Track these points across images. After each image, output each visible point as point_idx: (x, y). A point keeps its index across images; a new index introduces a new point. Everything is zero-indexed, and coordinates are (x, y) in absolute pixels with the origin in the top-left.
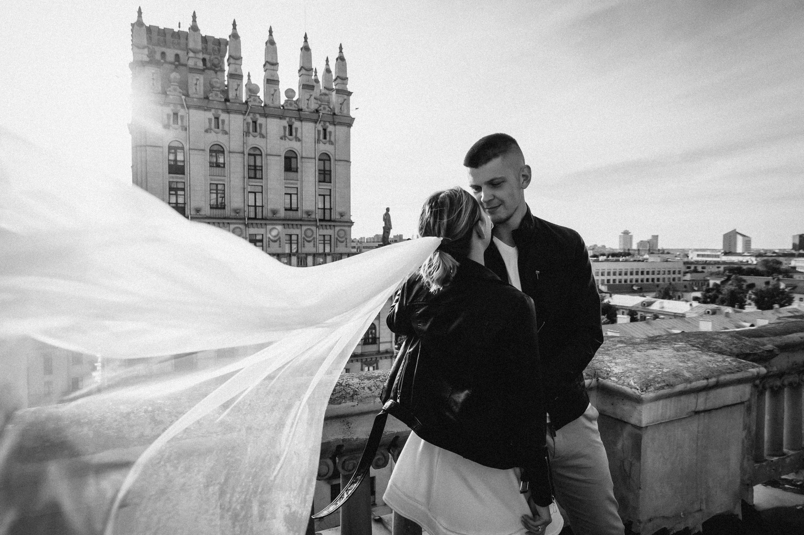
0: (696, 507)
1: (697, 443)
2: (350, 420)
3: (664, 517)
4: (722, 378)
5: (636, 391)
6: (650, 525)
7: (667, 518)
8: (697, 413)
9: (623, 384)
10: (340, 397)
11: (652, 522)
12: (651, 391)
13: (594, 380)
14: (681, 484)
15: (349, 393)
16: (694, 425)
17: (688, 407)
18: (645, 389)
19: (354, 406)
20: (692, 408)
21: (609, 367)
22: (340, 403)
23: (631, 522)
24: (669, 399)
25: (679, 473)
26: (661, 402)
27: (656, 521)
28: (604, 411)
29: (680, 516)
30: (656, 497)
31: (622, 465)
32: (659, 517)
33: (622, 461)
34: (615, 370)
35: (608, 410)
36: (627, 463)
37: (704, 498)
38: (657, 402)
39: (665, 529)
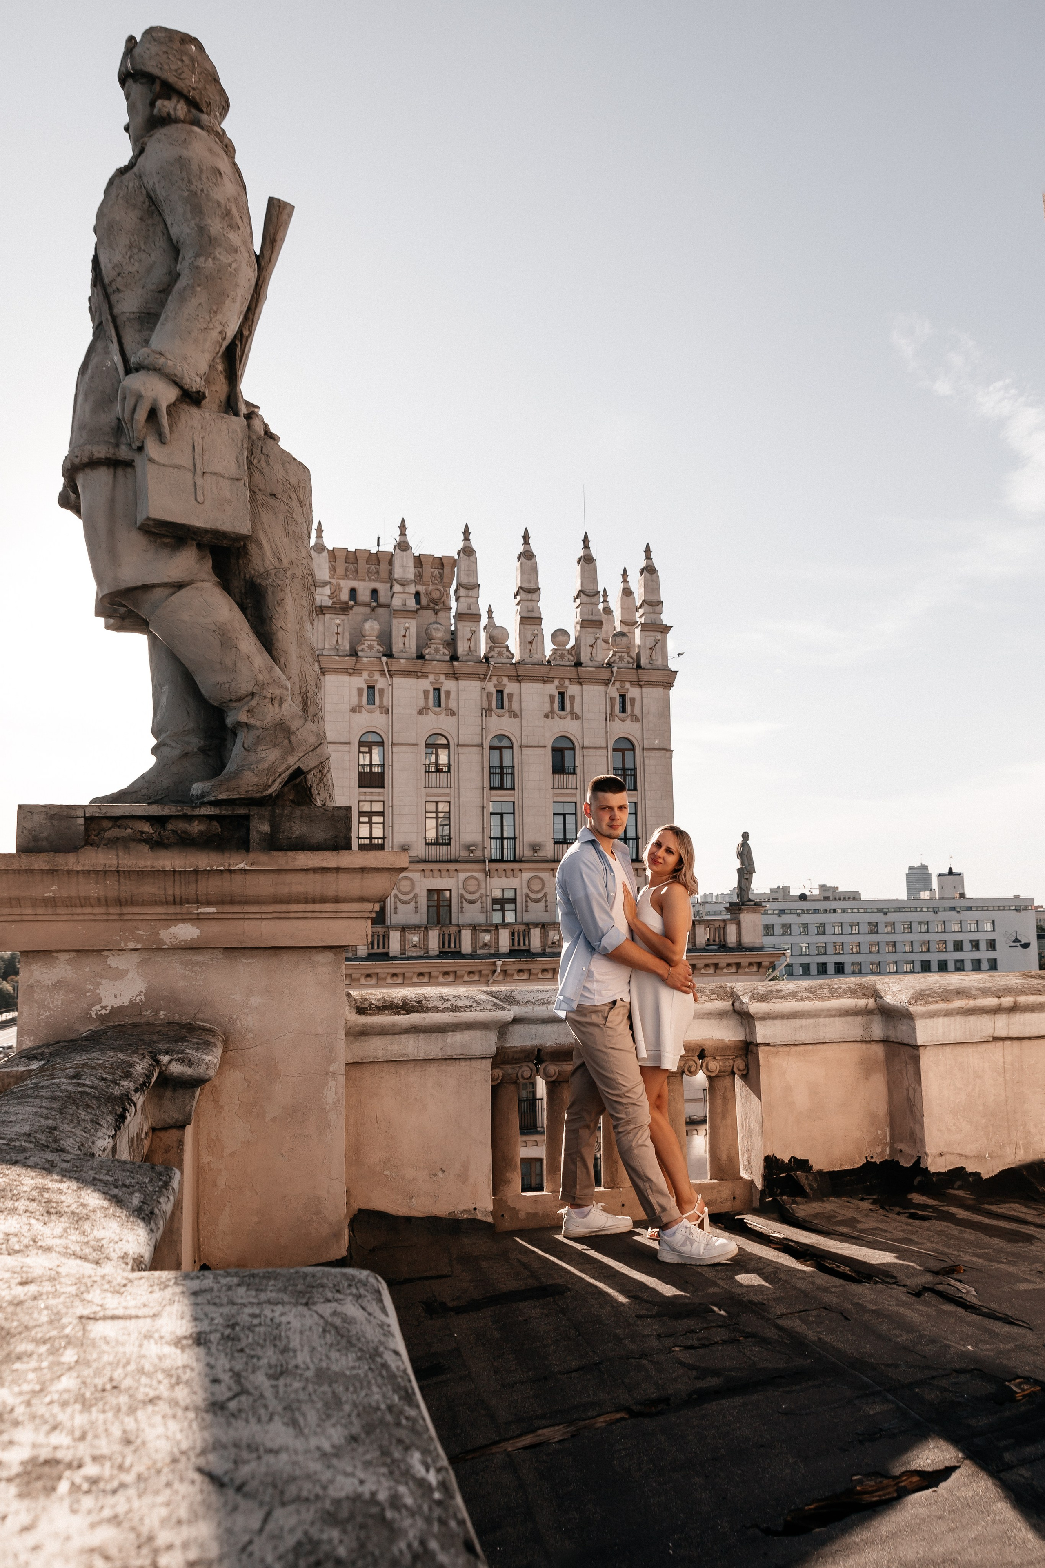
1: (1005, 1077)
3: (960, 1155)
4: (1022, 999)
6: (942, 1160)
7: (967, 1157)
8: (996, 1039)
11: (944, 1157)
12: (920, 1004)
13: (872, 1001)
14: (984, 1121)
16: (998, 1053)
17: (981, 1030)
18: (913, 1001)
20: (990, 1032)
23: (920, 1157)
24: (952, 1019)
25: (981, 1108)
26: (940, 1020)
27: (948, 1157)
28: (888, 1037)
29: (985, 1157)
30: (949, 1130)
31: (908, 1094)
32: (954, 1154)
33: (908, 1090)
34: (894, 989)
35: (892, 1035)
36: (911, 1092)
37: (1021, 1143)
38: (935, 1020)
39: (962, 1168)
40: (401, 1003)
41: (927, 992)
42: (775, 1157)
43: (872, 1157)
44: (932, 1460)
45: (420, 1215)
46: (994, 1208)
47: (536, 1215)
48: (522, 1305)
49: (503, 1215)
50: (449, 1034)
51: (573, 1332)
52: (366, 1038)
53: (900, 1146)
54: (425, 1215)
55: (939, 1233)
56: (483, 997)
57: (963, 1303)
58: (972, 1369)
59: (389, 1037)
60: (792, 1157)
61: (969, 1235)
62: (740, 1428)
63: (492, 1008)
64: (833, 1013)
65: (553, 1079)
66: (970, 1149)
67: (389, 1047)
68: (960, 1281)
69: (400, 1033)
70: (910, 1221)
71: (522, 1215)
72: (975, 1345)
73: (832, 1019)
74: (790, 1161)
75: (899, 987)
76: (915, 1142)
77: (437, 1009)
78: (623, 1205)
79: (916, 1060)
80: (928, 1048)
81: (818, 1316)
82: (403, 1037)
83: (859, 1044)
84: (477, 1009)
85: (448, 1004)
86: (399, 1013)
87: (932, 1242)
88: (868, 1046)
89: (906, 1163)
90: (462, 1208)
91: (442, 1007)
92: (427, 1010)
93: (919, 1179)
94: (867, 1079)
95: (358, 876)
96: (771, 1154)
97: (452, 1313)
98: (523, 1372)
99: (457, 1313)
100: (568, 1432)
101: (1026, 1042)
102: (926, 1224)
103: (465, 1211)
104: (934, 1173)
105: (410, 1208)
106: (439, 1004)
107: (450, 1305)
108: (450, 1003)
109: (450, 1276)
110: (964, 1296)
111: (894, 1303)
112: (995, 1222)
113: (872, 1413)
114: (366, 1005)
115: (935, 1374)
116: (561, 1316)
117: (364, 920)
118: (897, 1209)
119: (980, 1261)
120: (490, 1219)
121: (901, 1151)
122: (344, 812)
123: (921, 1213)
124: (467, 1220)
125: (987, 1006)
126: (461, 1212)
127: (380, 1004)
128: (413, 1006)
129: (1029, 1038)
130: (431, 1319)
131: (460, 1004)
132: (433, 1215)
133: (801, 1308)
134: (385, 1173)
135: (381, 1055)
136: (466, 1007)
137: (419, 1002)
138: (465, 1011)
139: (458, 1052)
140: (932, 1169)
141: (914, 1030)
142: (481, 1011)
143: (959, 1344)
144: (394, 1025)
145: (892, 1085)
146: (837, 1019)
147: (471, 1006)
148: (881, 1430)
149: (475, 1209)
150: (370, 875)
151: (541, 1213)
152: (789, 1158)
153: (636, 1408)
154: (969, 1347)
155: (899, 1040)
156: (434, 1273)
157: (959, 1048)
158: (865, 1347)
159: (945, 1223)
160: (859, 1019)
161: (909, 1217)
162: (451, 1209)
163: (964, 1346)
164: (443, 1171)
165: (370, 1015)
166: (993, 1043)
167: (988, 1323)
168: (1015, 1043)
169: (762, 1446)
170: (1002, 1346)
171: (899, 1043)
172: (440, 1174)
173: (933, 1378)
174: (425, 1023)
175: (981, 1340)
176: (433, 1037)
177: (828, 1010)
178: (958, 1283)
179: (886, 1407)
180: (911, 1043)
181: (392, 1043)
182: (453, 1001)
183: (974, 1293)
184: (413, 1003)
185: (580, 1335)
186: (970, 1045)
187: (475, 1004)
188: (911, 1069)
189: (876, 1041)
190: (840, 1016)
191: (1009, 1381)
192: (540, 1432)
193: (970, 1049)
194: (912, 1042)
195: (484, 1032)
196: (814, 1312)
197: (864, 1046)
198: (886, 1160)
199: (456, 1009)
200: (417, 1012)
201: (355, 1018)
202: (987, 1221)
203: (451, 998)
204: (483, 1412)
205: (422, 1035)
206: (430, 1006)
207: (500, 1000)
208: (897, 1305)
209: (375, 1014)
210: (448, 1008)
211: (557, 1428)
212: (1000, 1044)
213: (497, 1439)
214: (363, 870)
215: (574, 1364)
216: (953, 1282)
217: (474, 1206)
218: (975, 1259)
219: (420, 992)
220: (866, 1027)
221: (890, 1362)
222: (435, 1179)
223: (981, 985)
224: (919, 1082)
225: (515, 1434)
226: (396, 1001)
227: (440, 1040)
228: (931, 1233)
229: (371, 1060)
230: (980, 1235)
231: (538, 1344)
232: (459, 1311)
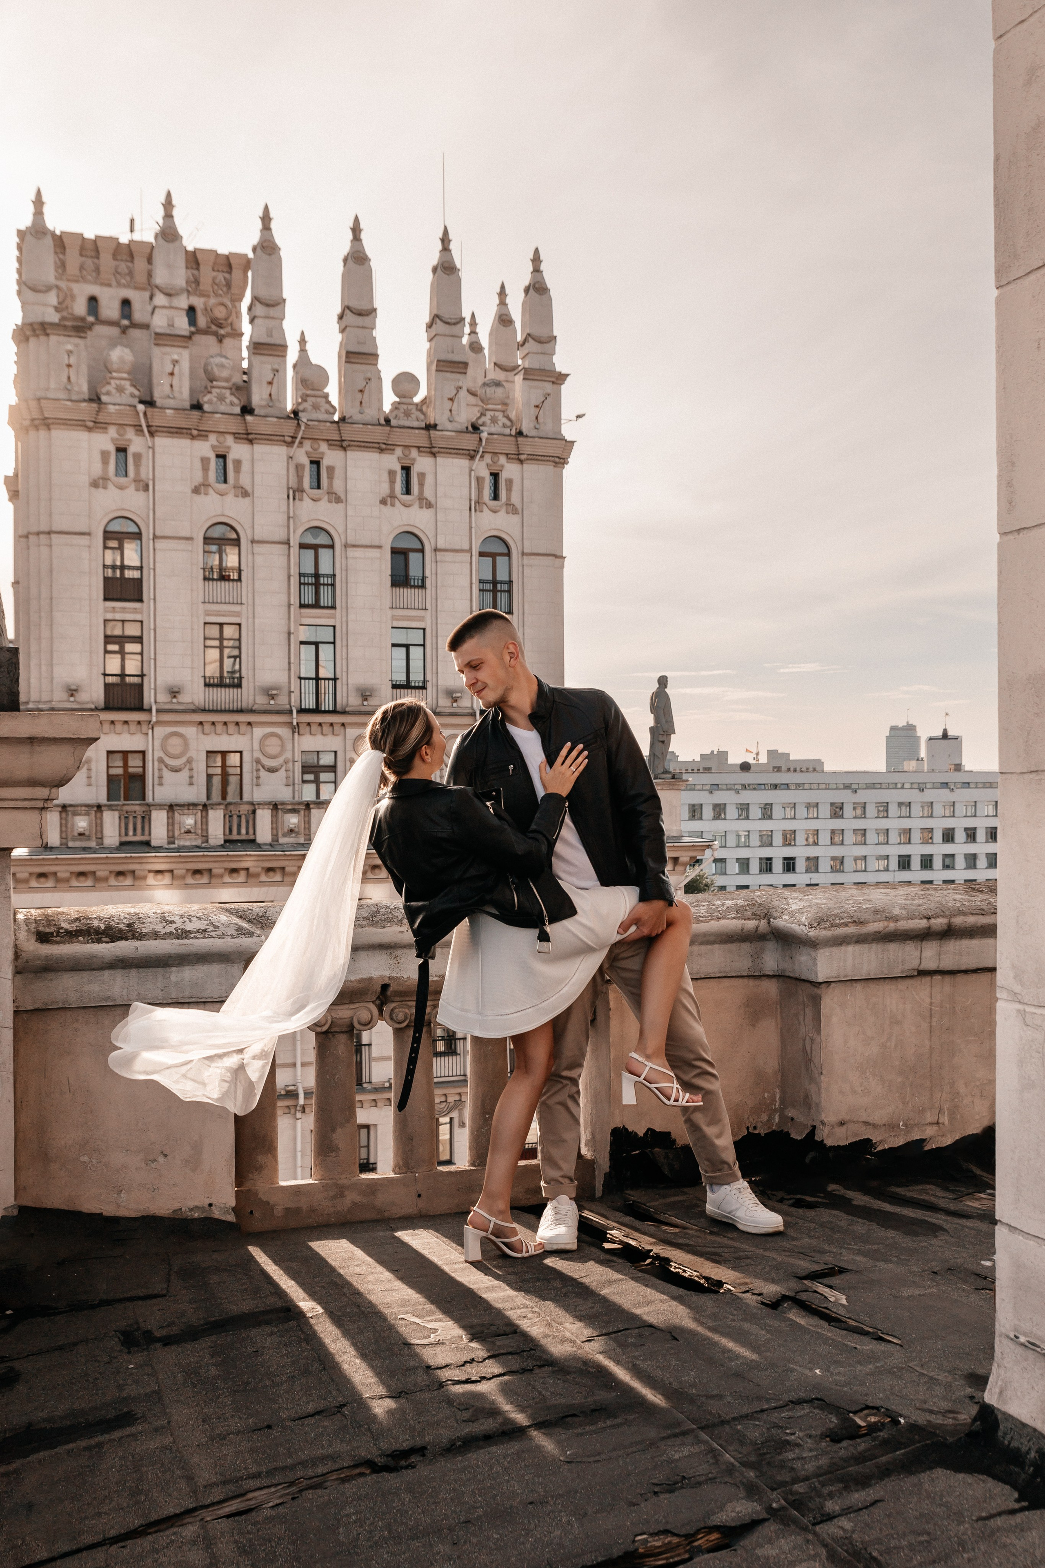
0: (930, 1117)
1: (930, 1023)
2: (399, 952)
3: (867, 1123)
4: (958, 921)
5: (804, 928)
6: (840, 1132)
7: (875, 1126)
8: (923, 973)
9: (793, 923)
10: (385, 920)
11: (845, 1126)
12: (825, 928)
13: (763, 923)
14: (899, 1080)
15: (397, 917)
16: (924, 991)
17: (903, 962)
18: (816, 925)
19: (402, 932)
20: (915, 964)
21: (789, 904)
22: (384, 927)
23: (814, 1127)
24: (866, 946)
25: (897, 1063)
26: (850, 949)
27: (851, 1126)
28: (784, 971)
29: (898, 1126)
30: (854, 1092)
31: (804, 1045)
32: (858, 1122)
33: (804, 1040)
34: (794, 907)
35: (788, 967)
36: (808, 1042)
37: (946, 1107)
38: (843, 948)
39: (868, 1141)
40: (102, 926)
41: (836, 911)
42: (627, 1129)
43: (755, 1128)
44: (738, 1513)
45: (133, 1214)
46: (901, 1191)
47: (298, 1211)
48: (254, 1332)
49: (251, 1212)
50: (174, 969)
51: (316, 1366)
52: (51, 975)
53: (791, 1113)
54: (139, 1214)
55: (822, 1225)
56: (224, 918)
57: (828, 1314)
58: (813, 1399)
59: (86, 974)
60: (649, 1129)
61: (861, 1226)
62: (508, 1481)
63: (235, 933)
64: (712, 938)
65: (325, 1028)
66: (879, 1117)
67: (86, 988)
68: (830, 1287)
69: (102, 968)
70: (793, 1210)
71: (279, 1211)
72: (826, 1369)
73: (710, 947)
74: (646, 1134)
75: (801, 904)
76: (810, 1108)
77: (155, 935)
78: (419, 1196)
79: (816, 1001)
80: (833, 985)
81: (640, 1335)
82: (107, 974)
83: (746, 981)
84: (213, 934)
85: (171, 928)
86: (99, 941)
87: (810, 1237)
88: (757, 982)
89: (797, 1135)
90: (191, 1204)
91: (163, 931)
92: (141, 937)
93: (811, 1155)
94: (753, 1026)
95: (26, 748)
96: (620, 1125)
97: (158, 1345)
98: (240, 1418)
99: (165, 1345)
100: (288, 1494)
101: (961, 978)
102: (811, 1213)
103: (196, 1208)
104: (832, 1148)
105: (118, 1206)
106: (159, 928)
107: (158, 1334)
108: (174, 926)
109: (164, 1296)
110: (830, 1306)
111: (740, 1317)
112: (897, 1210)
113: (677, 1457)
114: (52, 929)
115: (766, 1407)
116: (304, 1345)
117: (37, 812)
118: (781, 1194)
119: (864, 1260)
120: (231, 1218)
121: (792, 1119)
122: (7, 655)
123: (808, 1199)
124: (198, 1219)
125: (912, 930)
126: (191, 1210)
127: (73, 927)
128: (121, 930)
129: (966, 972)
130: (129, 1353)
131: (189, 927)
132: (151, 1213)
133: (621, 1327)
134: (82, 1159)
135: (73, 999)
136: (198, 932)
137: (129, 925)
138: (195, 937)
139: (187, 994)
140: (829, 1142)
141: (815, 960)
142: (219, 937)
143: (806, 1368)
144: (92, 957)
145: (787, 1034)
146: (717, 946)
147: (205, 931)
148: (684, 1478)
149: (210, 1205)
150: (43, 748)
151: (305, 1207)
152: (644, 1131)
153: (380, 1461)
154: (817, 1371)
155: (797, 975)
156: (141, 1292)
157: (873, 986)
158: (689, 1375)
159: (835, 1212)
160: (746, 947)
161: (793, 1205)
162: (176, 1206)
163: (811, 1370)
164: (166, 1156)
165: (57, 943)
166: (919, 978)
167: (852, 1341)
168: (948, 979)
169: (531, 1503)
170: (859, 1367)
171: (796, 979)
172: (161, 1159)
173: (762, 1411)
174: (137, 955)
175: (835, 1362)
176: (149, 973)
177: (705, 935)
178: (827, 1290)
179: (695, 1449)
180: (810, 979)
181: (90, 982)
182: (179, 923)
183: (844, 1302)
184: (122, 926)
185: (324, 1369)
186: (887, 981)
187: (211, 928)
188: (809, 1012)
189: (768, 976)
190: (722, 942)
191: (855, 1413)
192: (251, 1495)
193: (887, 987)
194: (812, 978)
195: (223, 966)
196: (637, 1331)
197: (751, 982)
198: (774, 1131)
199: (184, 934)
200: (127, 939)
201: (31, 947)
202: (888, 1207)
203: (176, 919)
204: (179, 1473)
205: (134, 972)
206: (145, 931)
207: (249, 921)
208: (742, 1320)
209: (63, 943)
210: (171, 933)
211: (273, 1489)
212: (926, 980)
213: (191, 1506)
214: (32, 741)
215: (310, 1408)
216: (822, 1289)
217: (208, 1202)
218: (858, 1258)
219: (132, 911)
220: (756, 957)
221: (715, 1392)
222: (153, 1165)
223: (908, 902)
224: (818, 1031)
225: (217, 1500)
226: (96, 923)
227: (160, 978)
228: (813, 1225)
229: (60, 1005)
230: (874, 1226)
231: (268, 1383)
232: (167, 1341)
